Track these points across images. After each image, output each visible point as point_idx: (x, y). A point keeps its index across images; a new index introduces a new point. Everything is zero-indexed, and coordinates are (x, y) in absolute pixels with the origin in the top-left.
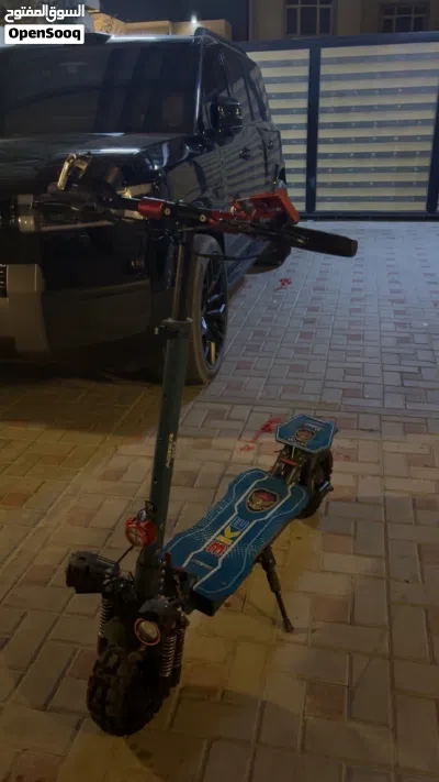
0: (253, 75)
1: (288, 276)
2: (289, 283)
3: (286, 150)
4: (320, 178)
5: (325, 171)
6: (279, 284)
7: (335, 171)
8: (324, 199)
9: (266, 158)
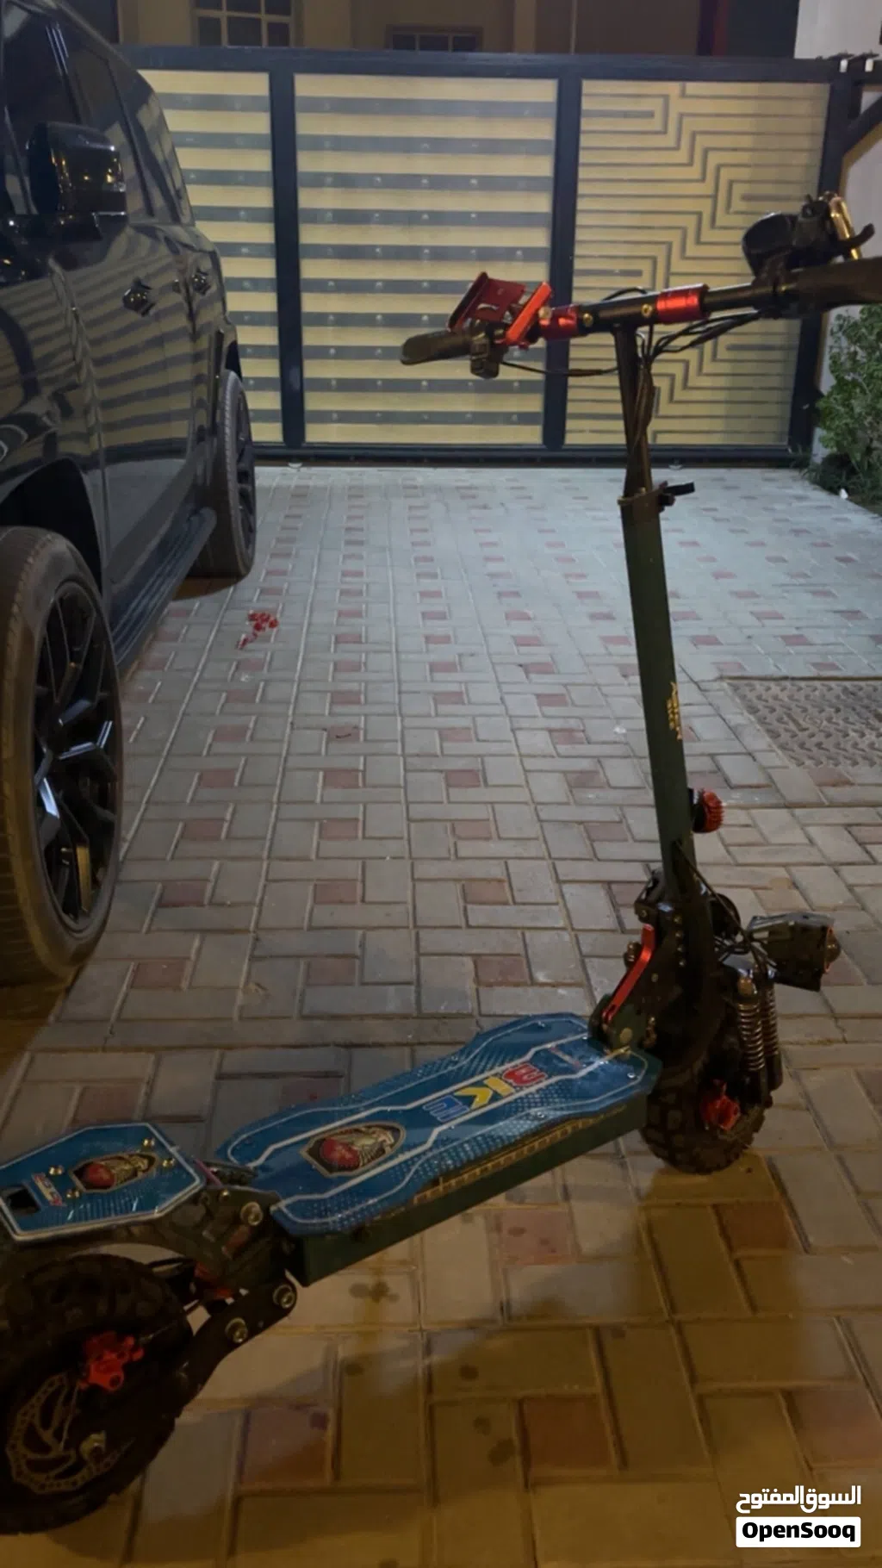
0: (146, 118)
1: (266, 605)
2: (273, 624)
3: (236, 302)
4: (313, 369)
5: (321, 353)
6: (249, 626)
7: (343, 353)
8: (323, 417)
9: (192, 316)
